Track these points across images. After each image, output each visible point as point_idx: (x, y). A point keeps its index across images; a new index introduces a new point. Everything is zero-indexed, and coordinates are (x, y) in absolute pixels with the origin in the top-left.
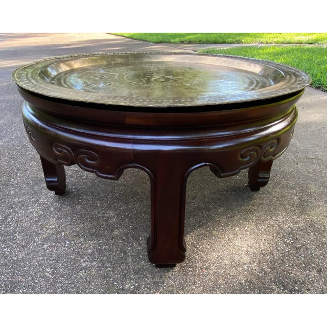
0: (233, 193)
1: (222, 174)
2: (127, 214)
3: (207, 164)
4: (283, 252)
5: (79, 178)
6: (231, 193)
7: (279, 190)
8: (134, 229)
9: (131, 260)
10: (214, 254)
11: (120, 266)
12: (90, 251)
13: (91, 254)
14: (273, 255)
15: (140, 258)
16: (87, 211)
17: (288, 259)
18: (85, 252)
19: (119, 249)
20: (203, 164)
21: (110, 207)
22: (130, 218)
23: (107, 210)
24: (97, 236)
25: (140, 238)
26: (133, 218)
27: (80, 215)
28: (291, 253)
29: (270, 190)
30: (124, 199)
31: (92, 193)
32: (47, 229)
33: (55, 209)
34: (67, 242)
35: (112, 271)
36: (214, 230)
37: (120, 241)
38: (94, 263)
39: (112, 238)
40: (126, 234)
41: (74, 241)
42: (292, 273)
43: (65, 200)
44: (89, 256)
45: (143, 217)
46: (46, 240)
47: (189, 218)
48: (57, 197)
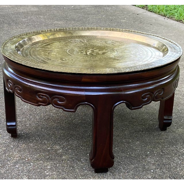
0: (147, 132)
1: (133, 108)
2: (69, 147)
3: (124, 102)
4: (177, 163)
5: (24, 126)
6: (146, 132)
7: (181, 130)
8: (76, 155)
9: (78, 170)
10: (132, 166)
11: (71, 173)
12: (49, 167)
13: (50, 169)
14: (170, 165)
15: (83, 169)
16: (38, 146)
17: (179, 166)
18: (45, 168)
19: (69, 166)
20: (122, 102)
21: (55, 144)
22: (72, 149)
23: (54, 145)
24: (51, 160)
25: (82, 160)
26: (74, 149)
27: (34, 149)
28: (182, 164)
29: (174, 130)
30: (64, 139)
31: (38, 135)
32: (14, 157)
33: (14, 146)
34: (31, 164)
35: (67, 176)
36: (132, 154)
37: (68, 162)
38: (54, 173)
39: (62, 160)
40: (72, 158)
41: (36, 163)
42: (181, 172)
43: (19, 140)
44: (49, 169)
45: (82, 149)
46: (16, 163)
47: (115, 148)
48: (12, 139)
